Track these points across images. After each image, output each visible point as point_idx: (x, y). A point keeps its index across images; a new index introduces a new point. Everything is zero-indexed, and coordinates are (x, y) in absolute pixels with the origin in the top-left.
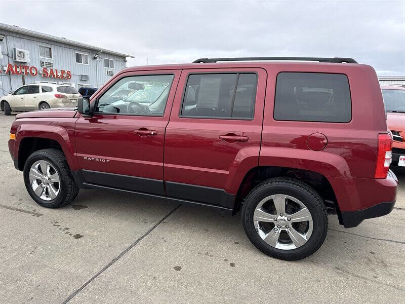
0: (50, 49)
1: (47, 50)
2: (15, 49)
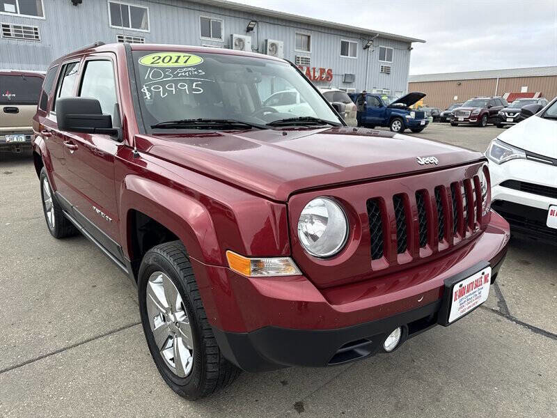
0: (309, 37)
1: (305, 39)
2: (266, 41)
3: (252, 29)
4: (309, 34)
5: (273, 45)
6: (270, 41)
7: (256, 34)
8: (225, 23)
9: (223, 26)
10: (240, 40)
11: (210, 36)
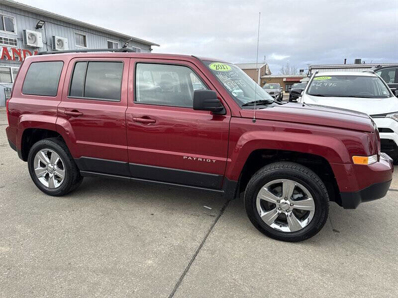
0: (84, 37)
1: (82, 38)
2: (54, 37)
3: (41, 27)
4: (84, 35)
5: (59, 40)
6: (57, 38)
7: (44, 31)
8: (17, 20)
9: (15, 22)
10: (32, 35)
11: (4, 30)
